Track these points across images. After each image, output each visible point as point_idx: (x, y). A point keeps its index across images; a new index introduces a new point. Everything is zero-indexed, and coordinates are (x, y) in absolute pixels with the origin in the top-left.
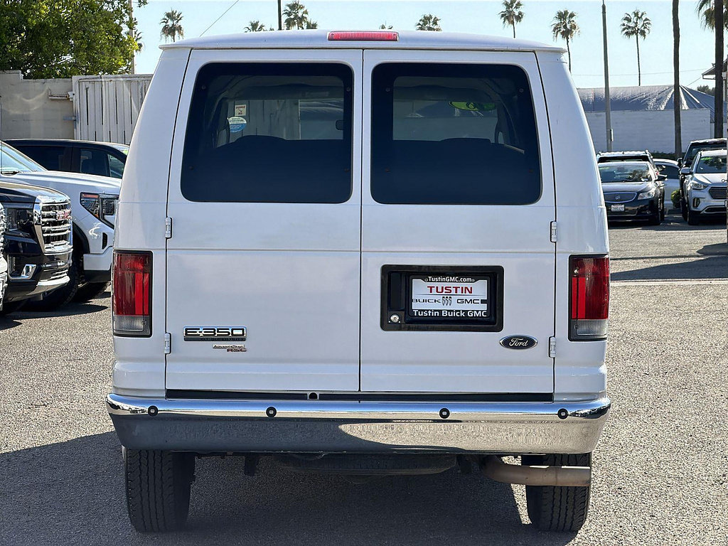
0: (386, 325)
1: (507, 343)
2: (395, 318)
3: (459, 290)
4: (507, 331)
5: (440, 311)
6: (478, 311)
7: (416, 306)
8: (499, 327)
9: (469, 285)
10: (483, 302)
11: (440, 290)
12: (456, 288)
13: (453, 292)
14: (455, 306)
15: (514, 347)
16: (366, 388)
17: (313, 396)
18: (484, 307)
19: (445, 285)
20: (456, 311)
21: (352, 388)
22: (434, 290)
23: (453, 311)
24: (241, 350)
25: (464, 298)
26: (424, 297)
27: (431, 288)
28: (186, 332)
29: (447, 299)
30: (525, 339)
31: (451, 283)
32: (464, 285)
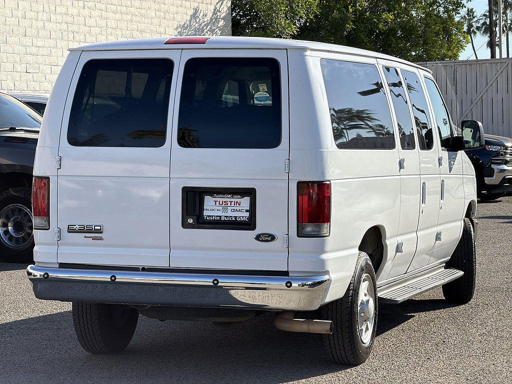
0: (185, 225)
1: (258, 238)
2: (191, 221)
3: (233, 203)
4: (258, 231)
5: (220, 217)
6: (243, 217)
7: (206, 213)
8: (254, 228)
9: (239, 200)
10: (247, 211)
11: (221, 203)
12: (231, 202)
13: (229, 205)
14: (230, 214)
15: (262, 241)
16: (174, 265)
17: (144, 269)
18: (247, 214)
19: (224, 200)
20: (230, 217)
21: (164, 264)
22: (217, 203)
23: (228, 217)
24: (101, 239)
25: (235, 208)
26: (212, 208)
27: (216, 201)
28: (68, 227)
29: (225, 209)
30: (270, 235)
31: (228, 199)
32: (236, 200)
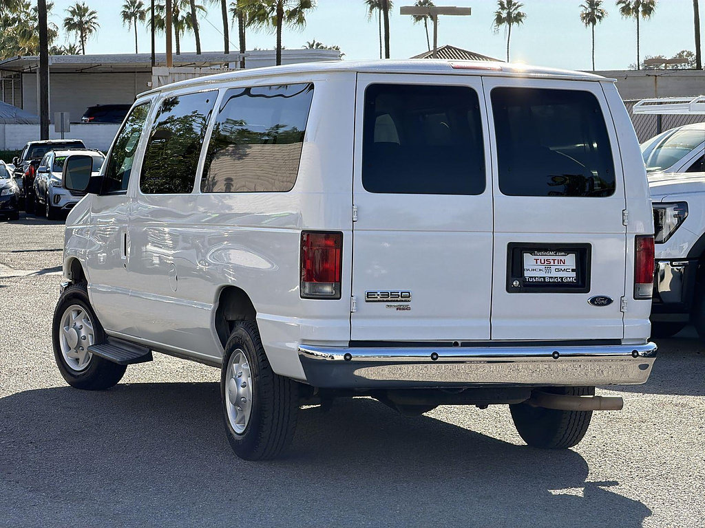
0: (510, 289)
1: (594, 301)
2: (516, 283)
3: (556, 261)
4: (593, 292)
5: (544, 278)
6: (570, 278)
7: (527, 274)
8: (587, 291)
9: (563, 258)
10: (573, 270)
11: (543, 262)
12: (554, 260)
13: (552, 264)
14: (554, 274)
15: (598, 305)
16: (495, 337)
17: (456, 344)
18: (574, 274)
19: (546, 258)
20: (555, 278)
21: (485, 337)
22: (539, 261)
23: (552, 277)
24: (408, 308)
25: (560, 267)
26: (533, 267)
27: (537, 260)
28: (368, 295)
29: (548, 269)
30: (606, 298)
31: (551, 257)
32: (560, 258)
